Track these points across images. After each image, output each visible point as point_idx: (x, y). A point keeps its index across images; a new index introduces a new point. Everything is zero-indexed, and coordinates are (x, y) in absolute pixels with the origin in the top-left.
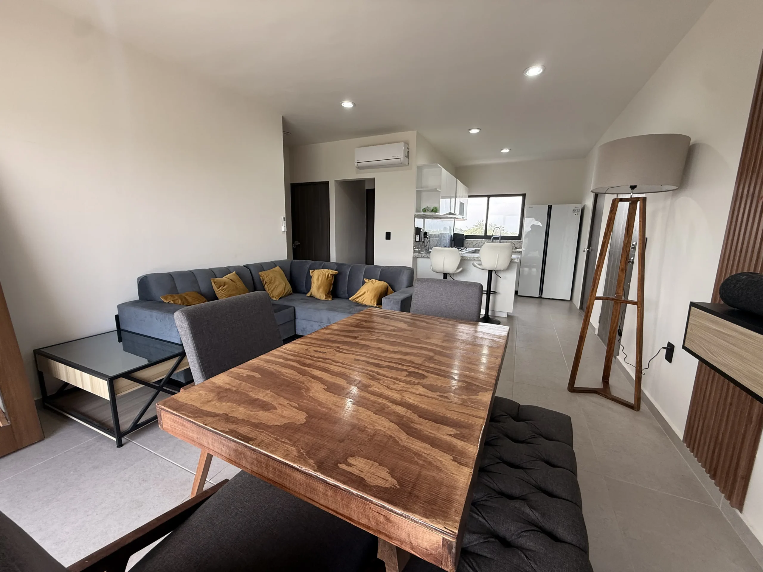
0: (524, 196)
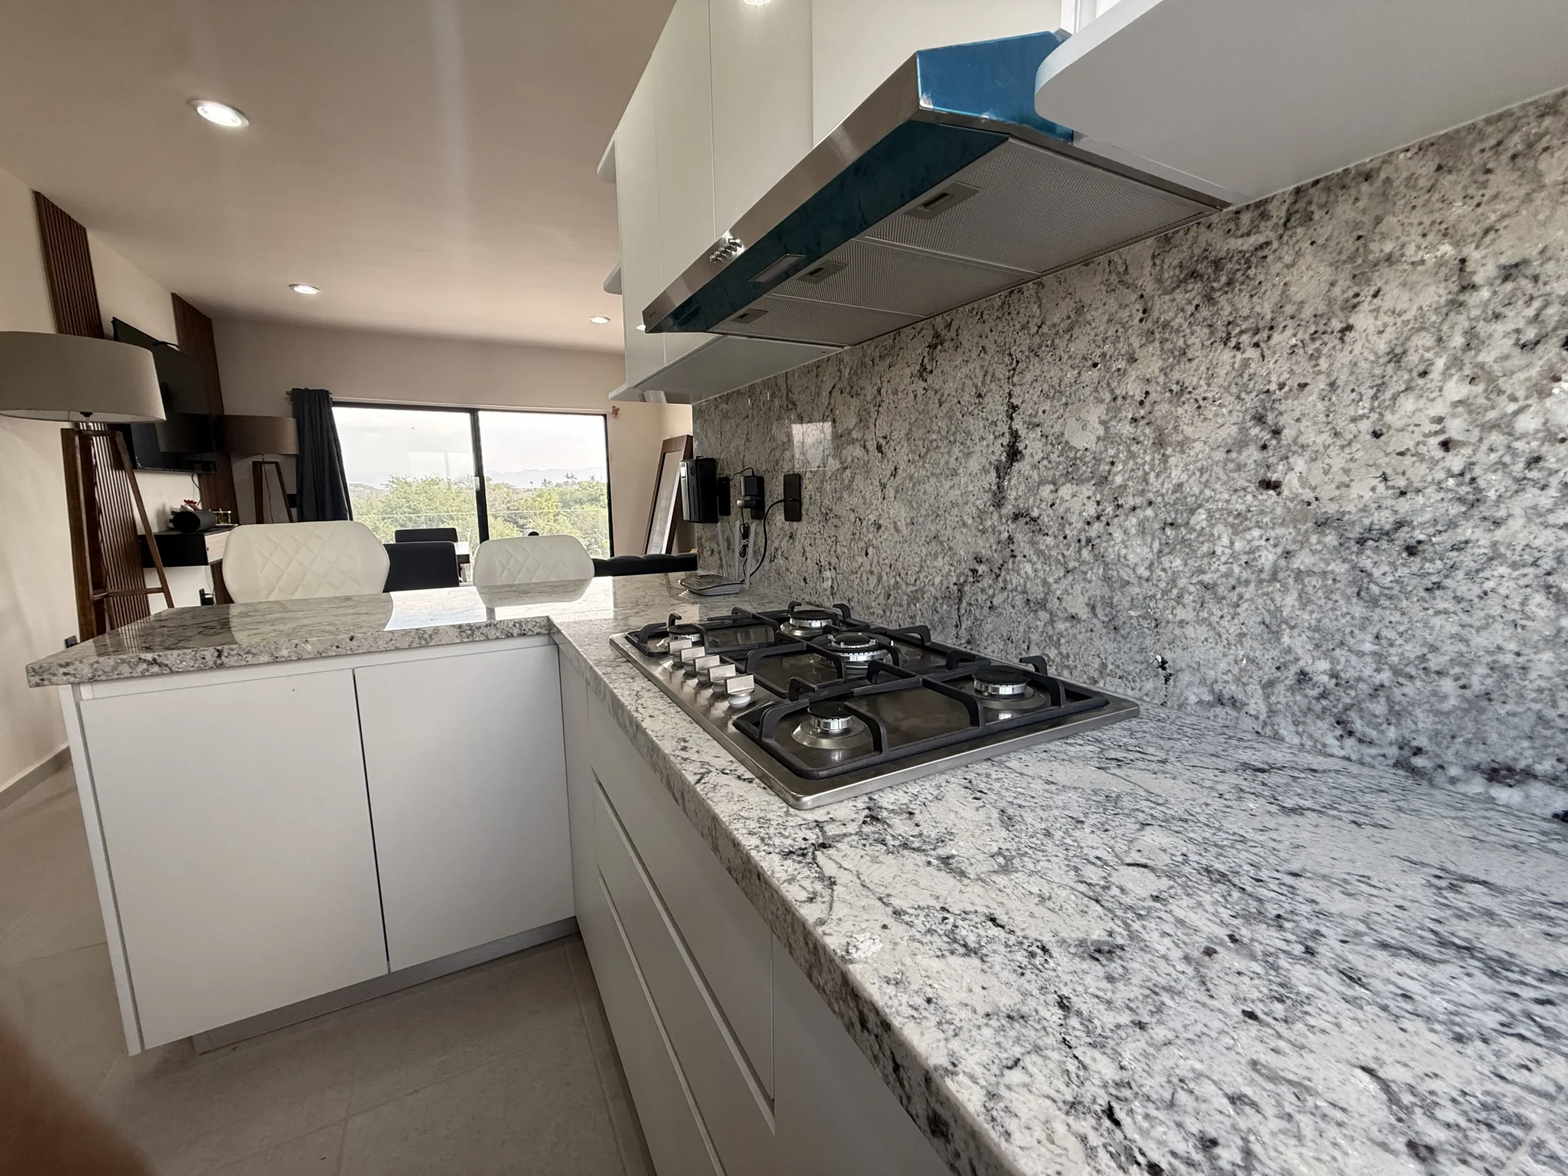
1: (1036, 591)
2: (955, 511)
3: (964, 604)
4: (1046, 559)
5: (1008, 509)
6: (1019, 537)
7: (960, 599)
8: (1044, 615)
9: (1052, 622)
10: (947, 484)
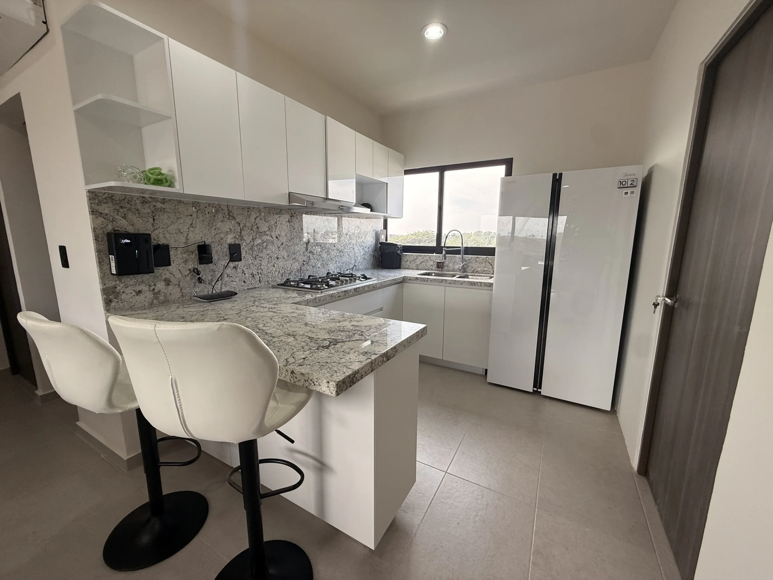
0: (508, 163)
1: (314, 264)
2: (298, 252)
3: (302, 271)
4: (315, 259)
5: (308, 251)
6: (310, 256)
7: (301, 270)
8: (315, 268)
9: (316, 269)
10: (296, 247)
